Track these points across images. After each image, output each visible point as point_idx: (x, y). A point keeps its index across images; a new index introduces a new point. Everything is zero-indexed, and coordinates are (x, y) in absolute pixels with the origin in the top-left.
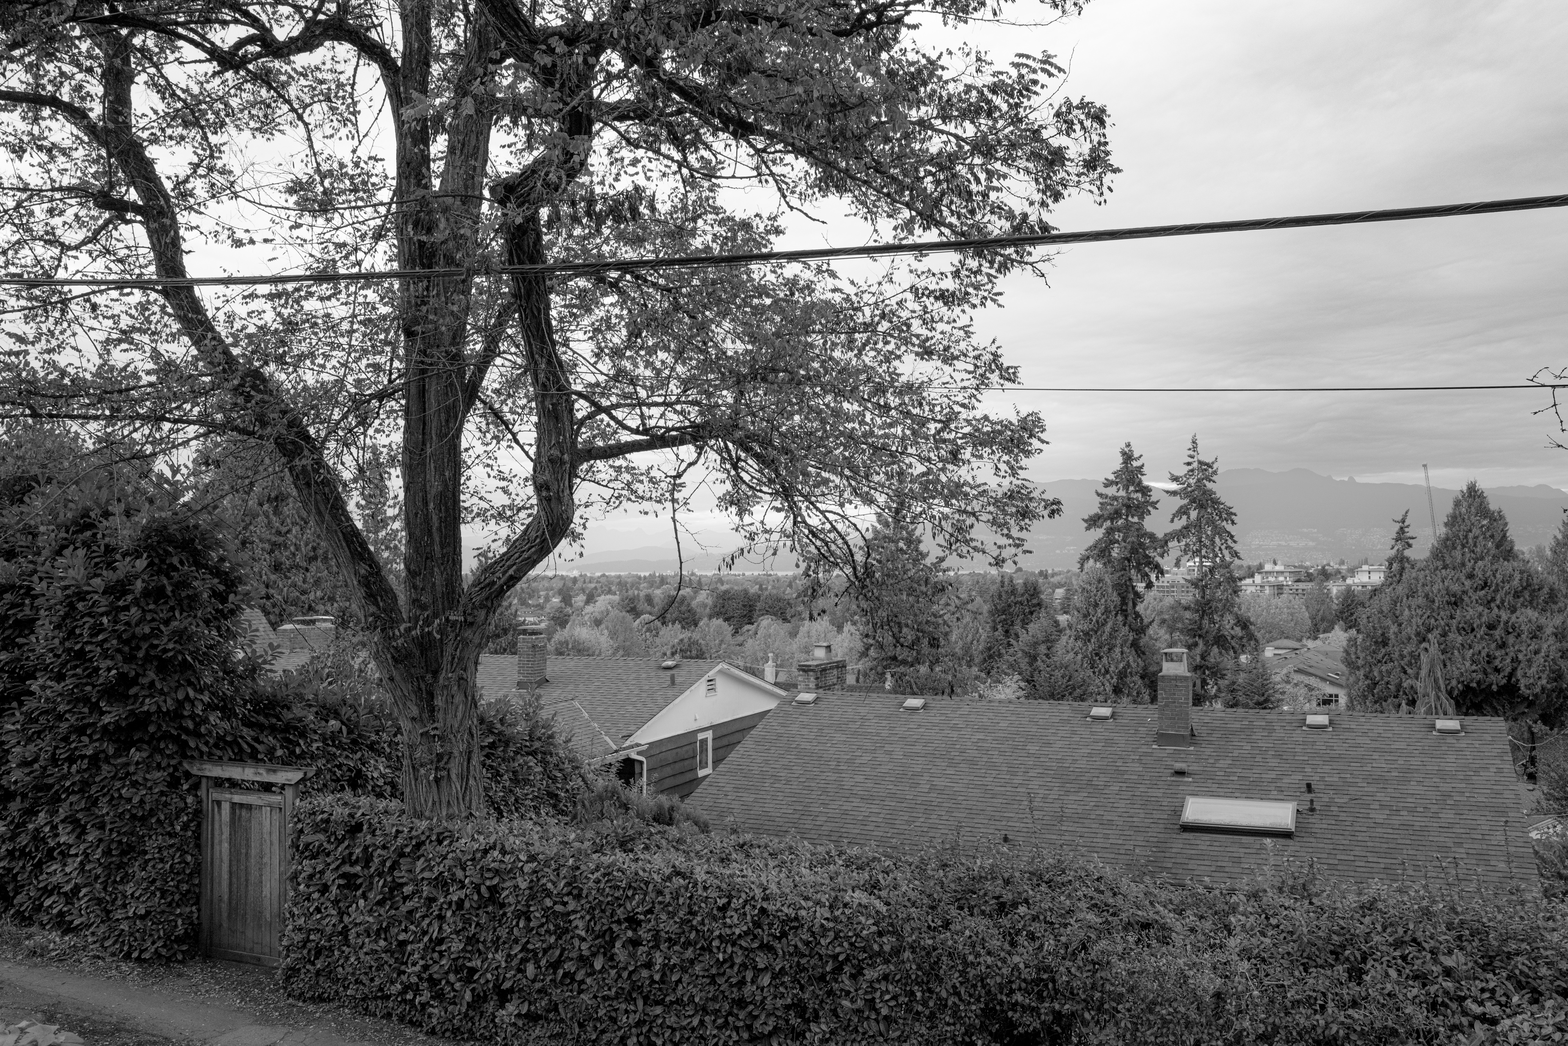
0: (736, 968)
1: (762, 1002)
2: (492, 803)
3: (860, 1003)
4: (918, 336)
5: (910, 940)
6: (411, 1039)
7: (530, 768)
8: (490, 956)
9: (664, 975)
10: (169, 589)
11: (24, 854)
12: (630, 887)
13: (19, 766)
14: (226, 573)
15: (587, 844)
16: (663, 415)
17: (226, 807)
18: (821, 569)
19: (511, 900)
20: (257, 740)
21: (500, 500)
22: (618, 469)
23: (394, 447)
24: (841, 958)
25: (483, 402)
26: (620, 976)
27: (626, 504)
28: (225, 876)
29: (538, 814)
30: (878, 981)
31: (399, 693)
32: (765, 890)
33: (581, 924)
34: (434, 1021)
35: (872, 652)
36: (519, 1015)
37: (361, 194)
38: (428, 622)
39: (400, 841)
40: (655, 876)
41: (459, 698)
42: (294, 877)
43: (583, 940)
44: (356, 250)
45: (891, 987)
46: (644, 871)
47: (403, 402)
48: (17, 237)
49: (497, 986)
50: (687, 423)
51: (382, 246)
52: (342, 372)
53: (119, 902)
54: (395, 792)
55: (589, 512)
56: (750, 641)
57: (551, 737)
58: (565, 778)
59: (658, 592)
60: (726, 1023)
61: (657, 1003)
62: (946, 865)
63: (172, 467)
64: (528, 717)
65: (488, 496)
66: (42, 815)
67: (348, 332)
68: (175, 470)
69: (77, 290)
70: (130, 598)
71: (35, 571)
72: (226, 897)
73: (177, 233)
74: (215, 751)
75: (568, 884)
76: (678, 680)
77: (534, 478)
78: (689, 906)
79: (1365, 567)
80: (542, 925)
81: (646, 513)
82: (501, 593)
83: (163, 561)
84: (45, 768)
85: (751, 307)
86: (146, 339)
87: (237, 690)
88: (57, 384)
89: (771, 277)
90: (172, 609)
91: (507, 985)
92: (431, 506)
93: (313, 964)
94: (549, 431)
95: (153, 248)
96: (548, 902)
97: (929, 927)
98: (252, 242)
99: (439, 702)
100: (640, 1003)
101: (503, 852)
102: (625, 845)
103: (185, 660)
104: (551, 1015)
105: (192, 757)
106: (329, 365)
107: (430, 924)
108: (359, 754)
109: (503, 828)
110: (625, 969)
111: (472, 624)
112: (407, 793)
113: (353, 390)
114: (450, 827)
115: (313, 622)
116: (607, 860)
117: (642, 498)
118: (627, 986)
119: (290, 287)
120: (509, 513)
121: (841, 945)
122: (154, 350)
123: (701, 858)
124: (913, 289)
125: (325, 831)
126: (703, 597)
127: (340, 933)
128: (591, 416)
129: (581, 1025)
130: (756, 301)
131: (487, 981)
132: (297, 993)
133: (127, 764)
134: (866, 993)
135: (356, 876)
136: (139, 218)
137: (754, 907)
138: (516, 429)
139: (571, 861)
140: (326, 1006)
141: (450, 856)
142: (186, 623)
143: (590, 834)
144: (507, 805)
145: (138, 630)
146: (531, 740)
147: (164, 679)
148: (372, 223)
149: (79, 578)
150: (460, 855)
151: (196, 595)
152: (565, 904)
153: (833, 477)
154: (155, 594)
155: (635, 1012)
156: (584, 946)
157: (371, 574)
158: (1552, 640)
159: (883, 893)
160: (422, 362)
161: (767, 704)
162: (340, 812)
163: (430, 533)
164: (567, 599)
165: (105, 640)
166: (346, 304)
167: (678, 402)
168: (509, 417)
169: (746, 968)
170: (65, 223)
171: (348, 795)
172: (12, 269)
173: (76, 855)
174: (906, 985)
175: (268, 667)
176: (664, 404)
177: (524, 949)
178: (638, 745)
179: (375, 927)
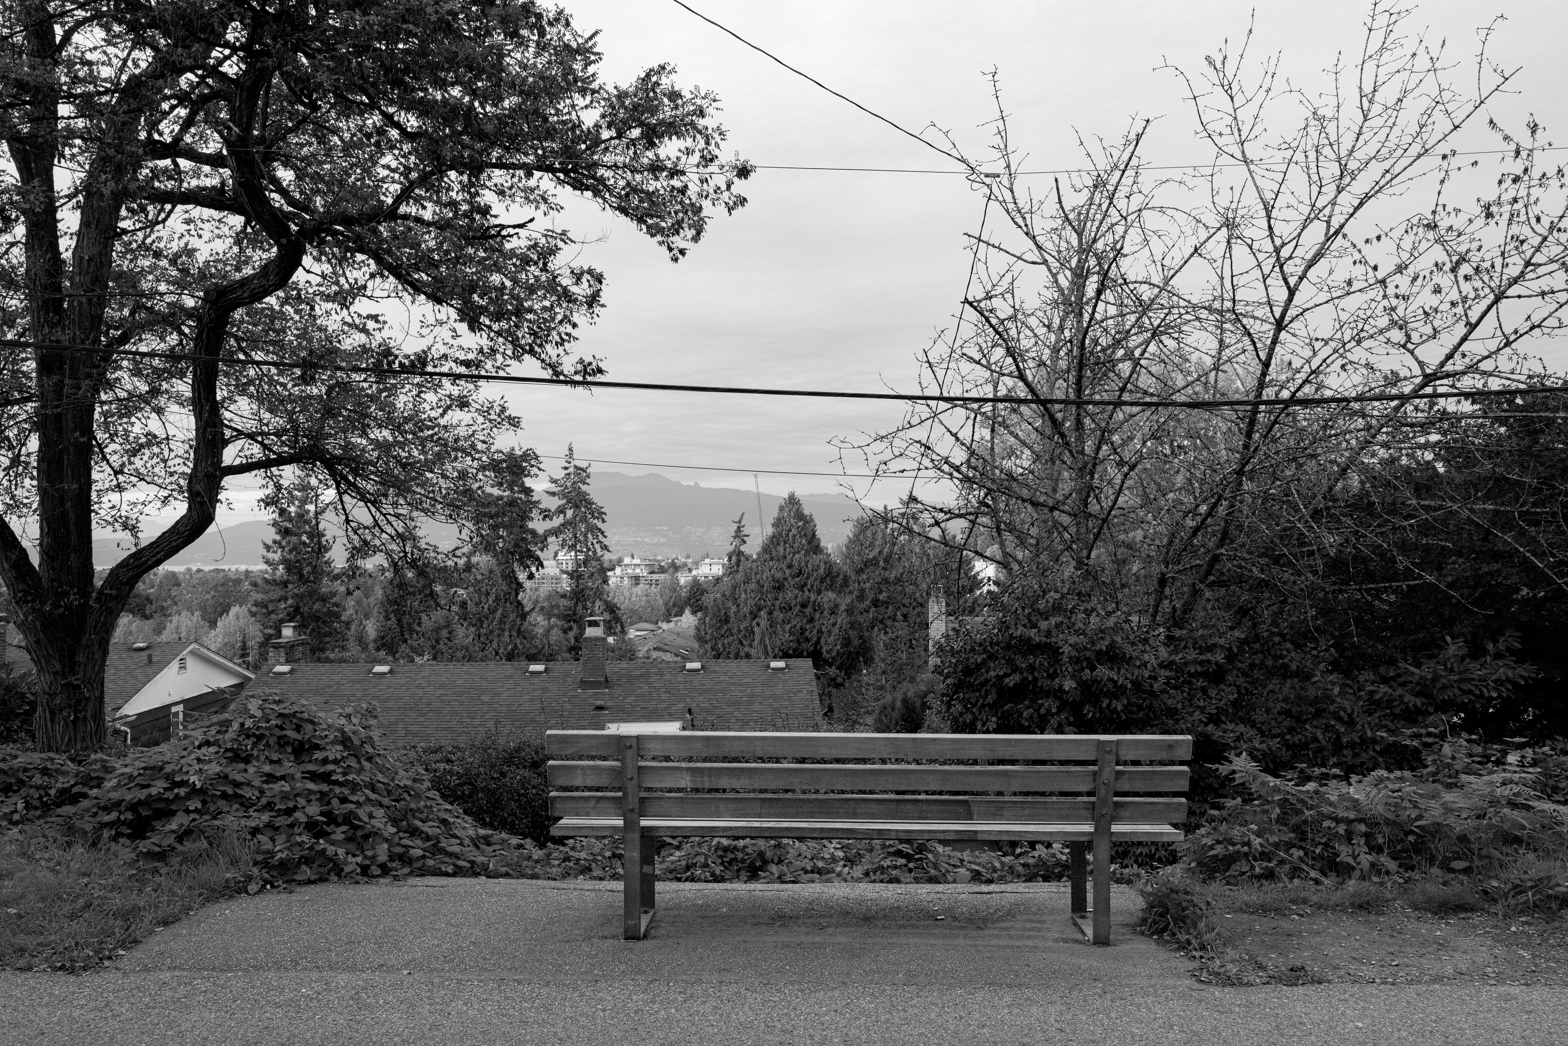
31: (44, 652)
41: (98, 655)
76: (154, 659)
79: (707, 561)
92: (68, 504)
94: (207, 454)
157: (20, 558)
158: (844, 615)
163: (67, 526)
178: (126, 716)
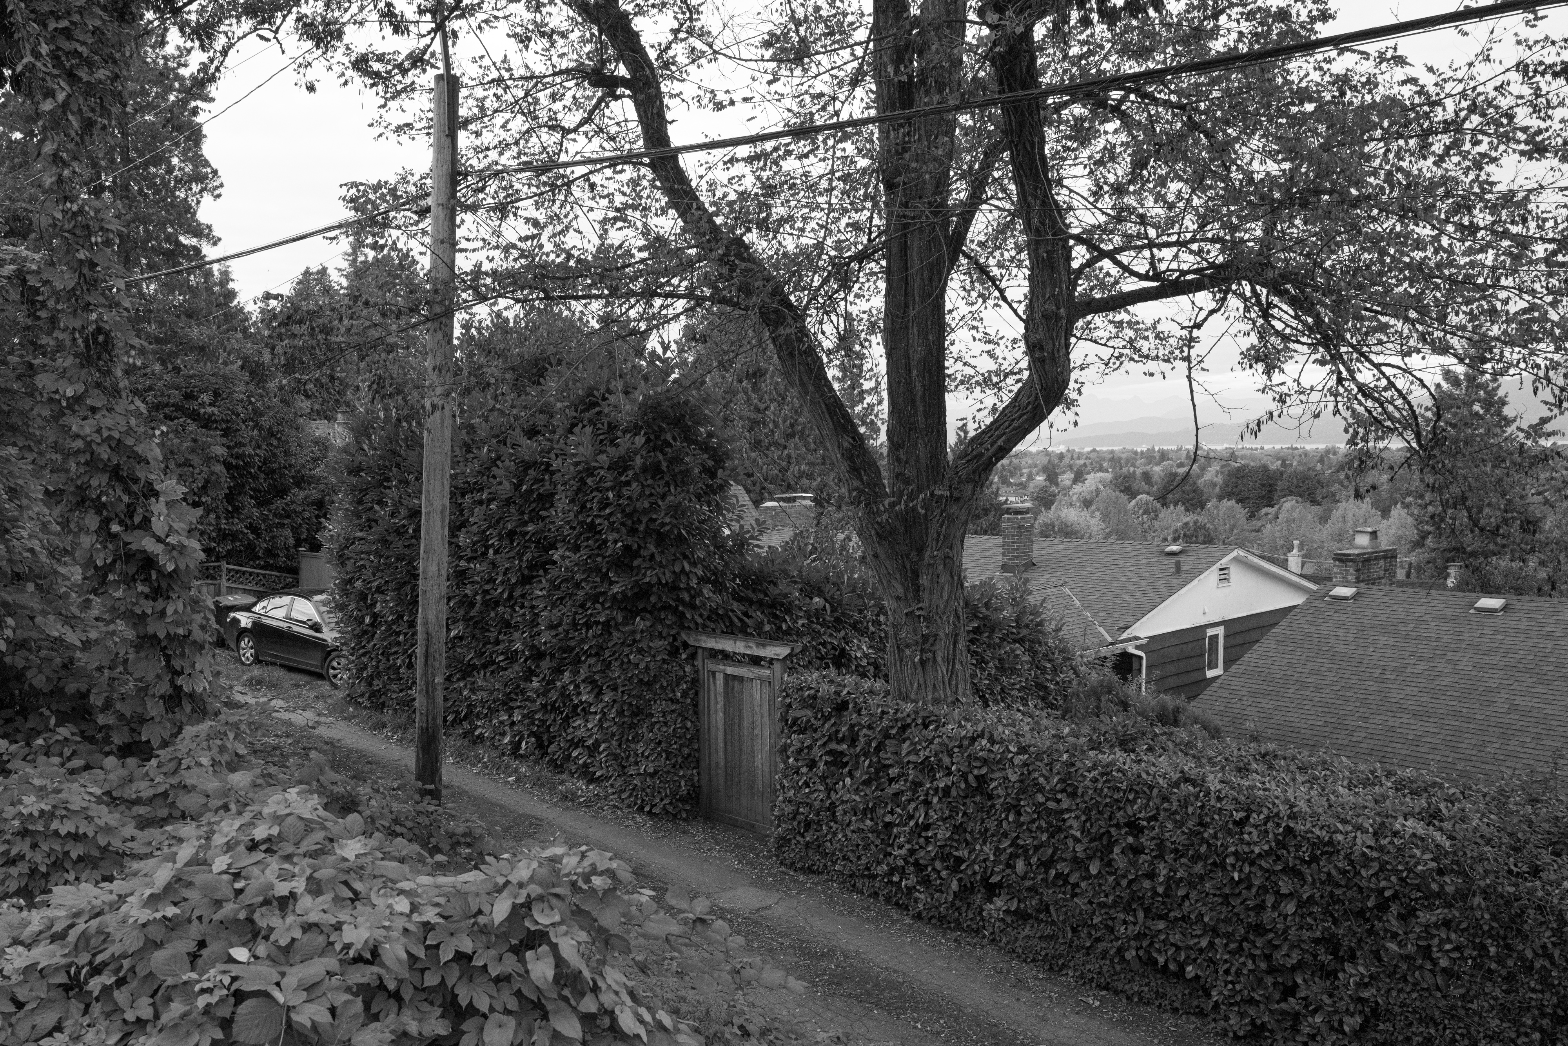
0: (1254, 890)
1: (1285, 931)
2: (977, 690)
3: (1410, 949)
4: (1525, 130)
5: (1482, 883)
6: (897, 921)
7: (1017, 656)
8: (978, 847)
9: (1168, 888)
10: (664, 464)
11: (554, 709)
12: (1131, 790)
13: (547, 628)
14: (714, 449)
15: (1083, 740)
16: (1176, 257)
17: (720, 677)
18: (1372, 436)
19: (1000, 791)
20: (746, 614)
21: (986, 365)
22: (1119, 325)
23: (874, 312)
24: (1387, 894)
25: (967, 256)
26: (1118, 884)
27: (1127, 365)
28: (721, 744)
29: (1025, 705)
30: (1436, 925)
31: (883, 571)
32: (1292, 807)
33: (1076, 825)
34: (921, 906)
35: (1429, 541)
36: (1007, 912)
37: (837, 37)
38: (912, 497)
39: (885, 722)
40: (1161, 781)
41: (944, 578)
42: (784, 749)
43: (1077, 840)
44: (834, 99)
45: (1453, 936)
46: (1148, 774)
47: (884, 263)
48: (527, 125)
49: (985, 880)
50: (1205, 264)
51: (859, 92)
52: (822, 233)
53: (632, 759)
54: (878, 671)
55: (1085, 376)
56: (1269, 526)
57: (1040, 624)
58: (1055, 669)
59: (1157, 469)
60: (1241, 949)
61: (1161, 917)
62: (1536, 801)
63: (662, 343)
64: (1015, 602)
65: (973, 362)
66: (567, 674)
67: (826, 190)
68: (666, 347)
69: (580, 170)
70: (630, 473)
71: (552, 449)
72: (722, 764)
73: (662, 102)
74: (709, 623)
75: (1061, 781)
76: (1184, 567)
77: (1026, 337)
78: (1200, 816)
80: (1033, 821)
81: (1152, 375)
82: (989, 465)
83: (658, 437)
84: (567, 632)
85: (1288, 117)
86: (638, 214)
87: (727, 564)
88: (564, 266)
89: (1315, 76)
90: (668, 484)
91: (995, 879)
92: (915, 373)
93: (803, 836)
94: (1043, 283)
95: (641, 121)
96: (1040, 798)
97: (1510, 872)
98: (732, 103)
99: (924, 581)
100: (1141, 915)
101: (992, 741)
102: (1126, 743)
103: (680, 534)
104: (1042, 916)
105: (689, 628)
106: (808, 228)
107: (916, 809)
108: (842, 633)
109: (991, 717)
110: (1124, 876)
111: (958, 499)
112: (891, 675)
113: (833, 253)
114: (936, 712)
115: (794, 499)
116: (1105, 758)
117: (1147, 357)
118: (1125, 895)
119: (769, 146)
120: (995, 379)
121: (1387, 879)
122: (645, 225)
123: (1214, 765)
124: (1522, 67)
125: (812, 707)
126: (1212, 474)
127: (828, 809)
128: (1090, 263)
129: (1074, 930)
130: (1294, 109)
131: (975, 873)
132: (788, 862)
133: (634, 632)
134: (1419, 938)
135: (842, 753)
136: (628, 92)
137: (1278, 825)
138: (1003, 285)
139: (1065, 756)
140: (815, 878)
141: (937, 740)
142: (680, 498)
143: (1086, 730)
144: (992, 693)
145: (638, 504)
146: (1018, 626)
147: (662, 552)
148: (849, 68)
149: (588, 453)
150: (946, 741)
151: (688, 471)
152: (1058, 801)
153: (1392, 321)
154: (654, 470)
155: (1135, 924)
156: (1079, 848)
157: (854, 446)
159: (1447, 825)
160: (904, 216)
161: (1295, 599)
162: (826, 689)
163: (914, 405)
164: (1052, 476)
165: (611, 514)
166: (824, 160)
167: (1193, 240)
168: (995, 272)
169: (1267, 891)
170: (565, 107)
171: (832, 672)
172: (524, 158)
173: (596, 713)
174: (1475, 935)
175: (755, 542)
176: (1177, 243)
177: (1013, 844)
178: (1136, 638)
179: (861, 807)
